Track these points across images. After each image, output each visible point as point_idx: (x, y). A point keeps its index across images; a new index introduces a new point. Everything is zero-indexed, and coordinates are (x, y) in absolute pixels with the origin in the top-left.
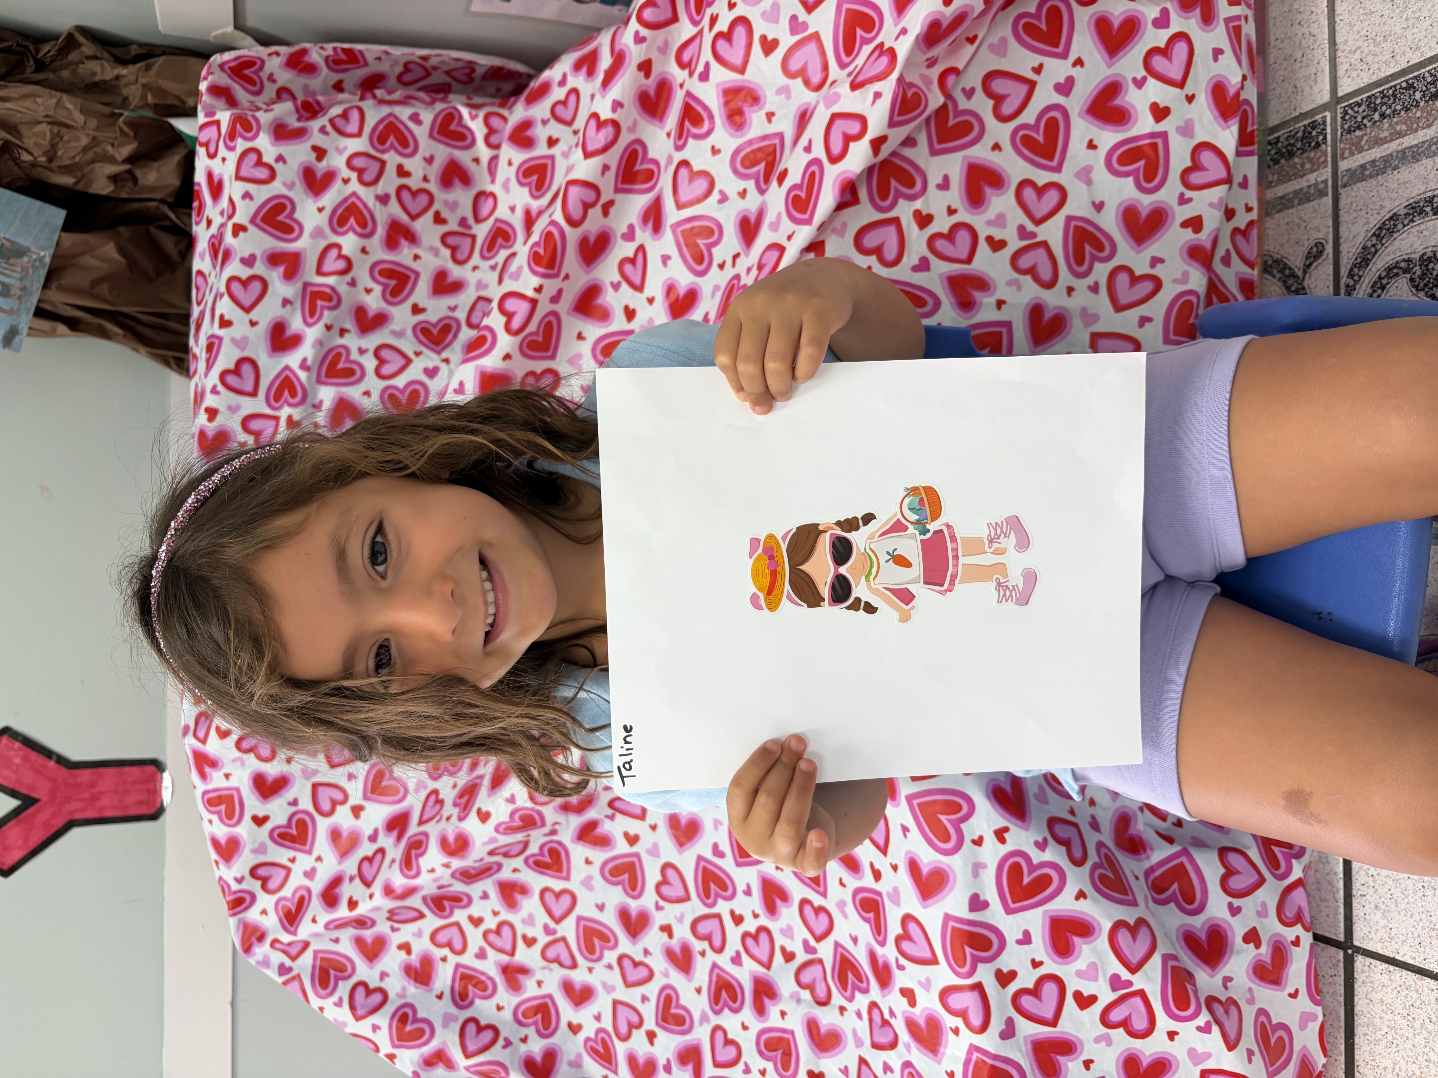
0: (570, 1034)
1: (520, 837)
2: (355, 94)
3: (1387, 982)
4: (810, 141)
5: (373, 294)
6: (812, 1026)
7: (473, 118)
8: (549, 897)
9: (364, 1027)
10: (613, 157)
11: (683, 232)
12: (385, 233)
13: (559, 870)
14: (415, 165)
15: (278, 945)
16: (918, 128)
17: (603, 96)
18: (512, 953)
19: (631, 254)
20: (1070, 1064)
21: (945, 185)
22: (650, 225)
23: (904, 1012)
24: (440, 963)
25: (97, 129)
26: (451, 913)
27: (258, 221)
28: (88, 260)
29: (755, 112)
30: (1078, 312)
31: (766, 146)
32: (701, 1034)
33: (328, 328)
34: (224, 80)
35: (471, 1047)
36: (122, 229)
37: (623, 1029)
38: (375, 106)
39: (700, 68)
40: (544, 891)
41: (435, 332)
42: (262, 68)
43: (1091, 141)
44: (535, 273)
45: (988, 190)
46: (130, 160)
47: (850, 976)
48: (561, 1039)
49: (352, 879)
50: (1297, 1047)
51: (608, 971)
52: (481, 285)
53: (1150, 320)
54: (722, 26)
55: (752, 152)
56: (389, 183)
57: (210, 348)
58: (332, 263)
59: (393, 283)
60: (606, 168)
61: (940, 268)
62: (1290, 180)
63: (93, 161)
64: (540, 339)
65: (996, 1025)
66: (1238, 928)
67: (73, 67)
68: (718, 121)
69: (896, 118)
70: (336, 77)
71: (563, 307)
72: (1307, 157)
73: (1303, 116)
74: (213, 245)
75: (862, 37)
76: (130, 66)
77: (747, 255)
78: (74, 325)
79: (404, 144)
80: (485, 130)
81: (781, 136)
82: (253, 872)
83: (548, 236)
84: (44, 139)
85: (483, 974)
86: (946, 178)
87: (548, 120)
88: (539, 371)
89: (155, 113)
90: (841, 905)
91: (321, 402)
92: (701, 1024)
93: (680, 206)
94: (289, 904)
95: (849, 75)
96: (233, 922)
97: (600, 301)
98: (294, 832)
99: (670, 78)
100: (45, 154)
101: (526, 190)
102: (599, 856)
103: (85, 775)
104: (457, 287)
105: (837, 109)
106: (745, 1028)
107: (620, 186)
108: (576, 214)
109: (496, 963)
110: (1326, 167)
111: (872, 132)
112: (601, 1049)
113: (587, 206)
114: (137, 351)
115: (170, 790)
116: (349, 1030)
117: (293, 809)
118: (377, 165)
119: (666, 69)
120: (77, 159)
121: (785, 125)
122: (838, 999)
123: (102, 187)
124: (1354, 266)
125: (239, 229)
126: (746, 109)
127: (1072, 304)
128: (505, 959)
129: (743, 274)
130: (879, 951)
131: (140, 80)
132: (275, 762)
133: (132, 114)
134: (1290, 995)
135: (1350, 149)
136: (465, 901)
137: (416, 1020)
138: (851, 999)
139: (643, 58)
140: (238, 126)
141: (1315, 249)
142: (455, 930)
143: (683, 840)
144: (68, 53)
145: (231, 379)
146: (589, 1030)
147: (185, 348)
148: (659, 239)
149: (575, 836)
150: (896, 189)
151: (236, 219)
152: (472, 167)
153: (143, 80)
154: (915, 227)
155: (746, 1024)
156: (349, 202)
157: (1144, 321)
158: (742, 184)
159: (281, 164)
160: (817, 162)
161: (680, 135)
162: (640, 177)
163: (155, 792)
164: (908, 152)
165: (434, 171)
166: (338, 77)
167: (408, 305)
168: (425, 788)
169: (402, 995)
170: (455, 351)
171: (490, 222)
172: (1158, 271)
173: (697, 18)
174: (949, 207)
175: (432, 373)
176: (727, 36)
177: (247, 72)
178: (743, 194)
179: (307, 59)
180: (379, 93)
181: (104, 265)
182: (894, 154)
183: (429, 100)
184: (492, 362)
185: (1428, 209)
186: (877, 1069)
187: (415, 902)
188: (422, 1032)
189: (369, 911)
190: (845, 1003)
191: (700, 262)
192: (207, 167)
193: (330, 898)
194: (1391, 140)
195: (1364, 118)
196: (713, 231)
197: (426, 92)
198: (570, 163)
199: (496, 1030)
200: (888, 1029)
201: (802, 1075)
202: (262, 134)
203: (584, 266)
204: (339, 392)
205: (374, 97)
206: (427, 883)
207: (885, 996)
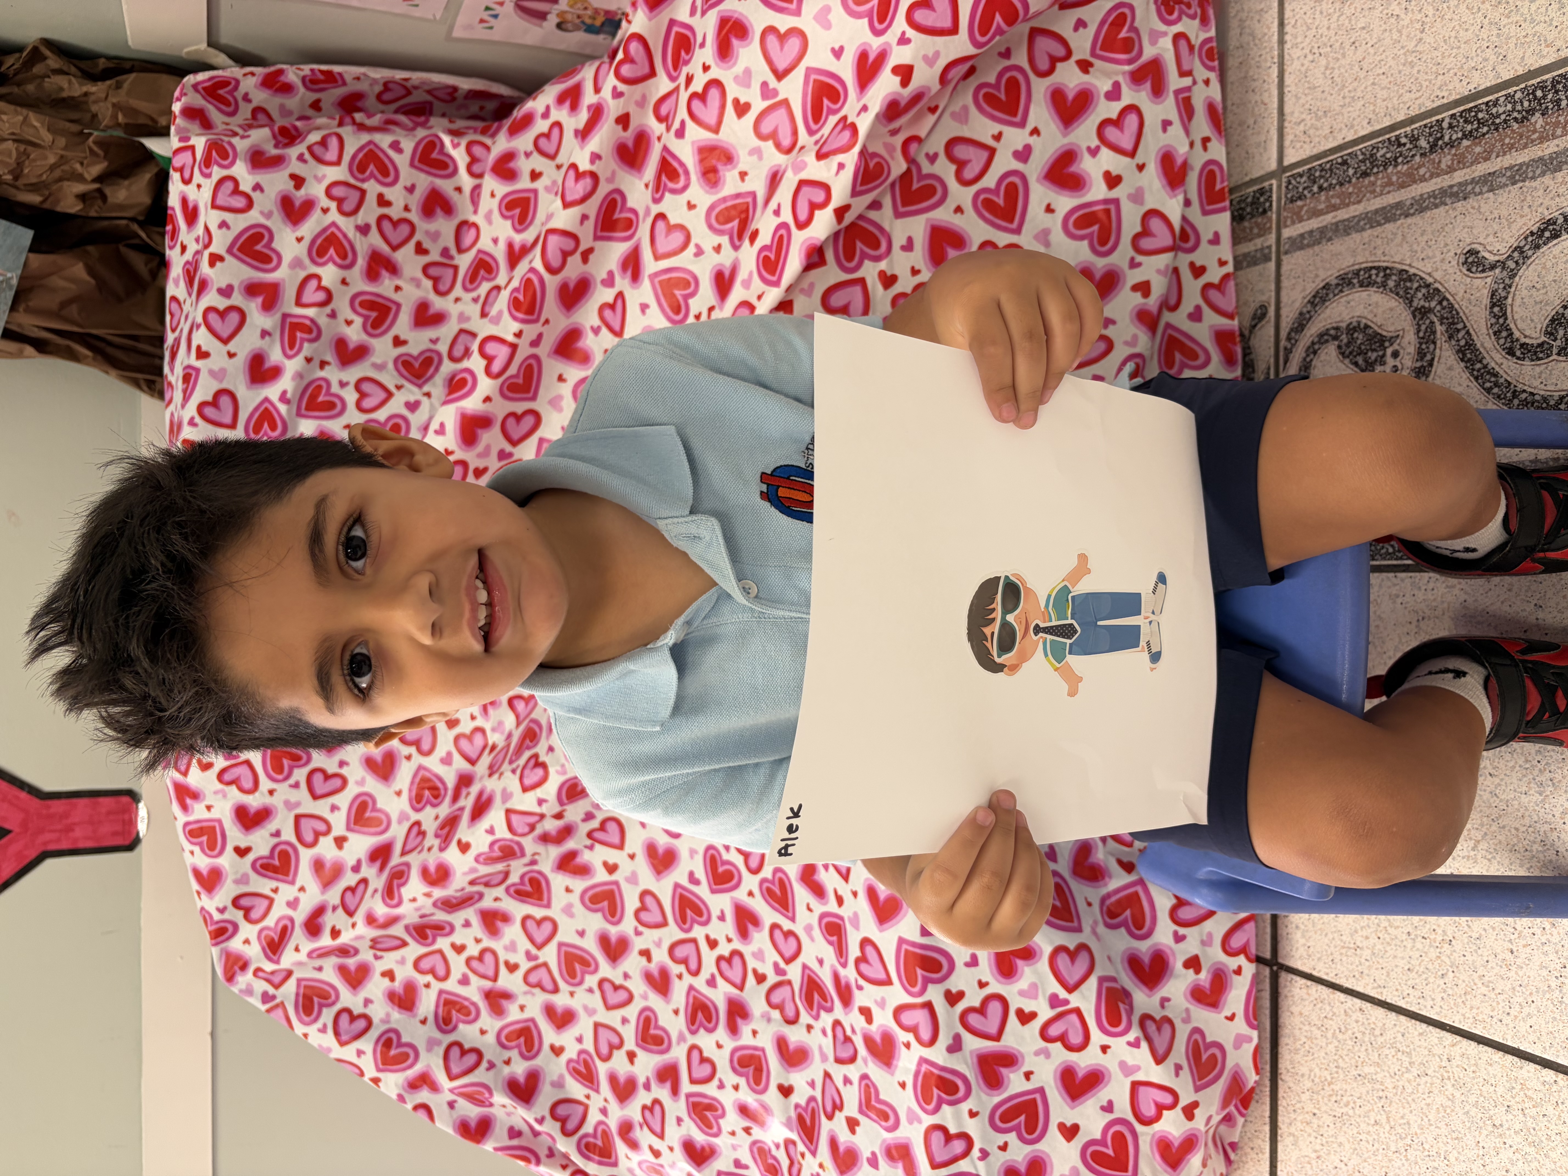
0: (552, 1055)
1: (500, 867)
2: (334, 119)
3: (1305, 996)
4: (779, 205)
5: (353, 326)
6: (781, 1044)
7: (455, 146)
8: (530, 924)
9: (348, 1053)
10: (592, 207)
11: (660, 282)
12: (365, 265)
13: (540, 898)
14: (396, 194)
15: (260, 974)
16: (883, 194)
17: (582, 148)
18: (495, 979)
19: (610, 300)
20: (1012, 1076)
21: (909, 246)
22: (629, 273)
23: (862, 1028)
24: (424, 990)
25: (65, 148)
26: (434, 942)
27: (235, 250)
28: (56, 281)
29: (729, 170)
31: (740, 204)
32: (678, 1053)
33: (309, 360)
34: (198, 101)
35: (455, 1070)
36: (91, 248)
37: (604, 1050)
38: (354, 133)
39: (676, 125)
40: (525, 919)
41: (417, 365)
42: (236, 88)
43: (1048, 206)
44: (515, 318)
45: (949, 250)
46: (99, 179)
47: (816, 996)
48: (544, 1060)
49: (335, 908)
50: (1229, 1063)
51: (589, 995)
52: (462, 318)
53: (1101, 378)
54: (697, 86)
55: (727, 209)
56: (370, 213)
57: (186, 378)
58: (311, 294)
59: (374, 314)
60: (584, 217)
62: (1240, 243)
63: (60, 180)
64: (520, 381)
65: (944, 1039)
66: (1180, 954)
67: (38, 81)
68: (694, 177)
69: (858, 188)
70: (313, 96)
71: (543, 351)
72: (1258, 221)
73: (1253, 182)
74: (188, 271)
75: (828, 108)
76: (99, 83)
77: (721, 309)
78: (42, 347)
79: (385, 172)
80: (467, 159)
81: (753, 195)
82: (236, 902)
83: (527, 283)
84: (10, 156)
85: (466, 999)
86: (910, 240)
87: (531, 153)
88: (519, 412)
89: (126, 133)
90: (808, 929)
93: (657, 257)
94: (272, 934)
95: (816, 143)
96: (215, 951)
97: (580, 344)
98: (276, 862)
99: (649, 131)
100: (10, 172)
101: (509, 223)
102: (579, 885)
103: (58, 806)
104: (439, 319)
105: (804, 175)
106: (719, 1046)
107: (599, 234)
108: (555, 262)
109: (479, 988)
110: (1270, 233)
111: (837, 201)
112: (583, 1070)
113: (566, 255)
114: (107, 373)
115: (146, 821)
116: (333, 1055)
117: (275, 840)
118: (356, 195)
119: (645, 122)
120: (44, 177)
121: (757, 184)
122: (805, 1018)
123: (70, 205)
124: (1292, 329)
125: (215, 259)
126: (720, 167)
128: (487, 984)
130: (843, 973)
131: (110, 98)
132: (257, 794)
133: (102, 134)
134: (1227, 1018)
135: (1292, 217)
136: (448, 929)
137: (400, 1045)
138: (817, 1017)
139: (620, 112)
140: (214, 153)
141: (1259, 311)
142: (438, 957)
143: (661, 868)
144: (33, 66)
145: (209, 411)
146: (571, 1052)
147: (160, 374)
148: (638, 288)
149: (556, 865)
150: (862, 251)
151: (213, 249)
152: (454, 196)
153: (114, 100)
154: (880, 287)
155: (721, 1042)
156: (328, 232)
157: (1096, 379)
158: (717, 239)
159: (258, 193)
160: (784, 225)
161: (657, 189)
162: (621, 225)
163: (131, 823)
164: (873, 215)
165: (416, 200)
166: (315, 96)
167: (388, 338)
168: (408, 819)
169: (386, 1021)
170: (437, 386)
171: (473, 253)
172: (1111, 332)
173: (674, 74)
174: (913, 268)
175: (412, 407)
176: (701, 97)
177: (221, 92)
179: (283, 78)
180: (359, 117)
181: (73, 286)
182: (861, 217)
183: (410, 124)
184: (472, 404)
185: (1355, 281)
186: (839, 1082)
187: (398, 930)
188: (406, 1056)
189: (352, 940)
190: (811, 1021)
191: (677, 310)
192: (181, 192)
193: (313, 927)
194: (1328, 213)
195: (1304, 189)
196: (690, 283)
197: (406, 113)
198: (551, 209)
199: (479, 1054)
200: (849, 1045)
201: (773, 1089)
202: (238, 162)
203: (564, 311)
204: (319, 425)
205: (354, 122)
206: (409, 912)
207: (846, 1014)
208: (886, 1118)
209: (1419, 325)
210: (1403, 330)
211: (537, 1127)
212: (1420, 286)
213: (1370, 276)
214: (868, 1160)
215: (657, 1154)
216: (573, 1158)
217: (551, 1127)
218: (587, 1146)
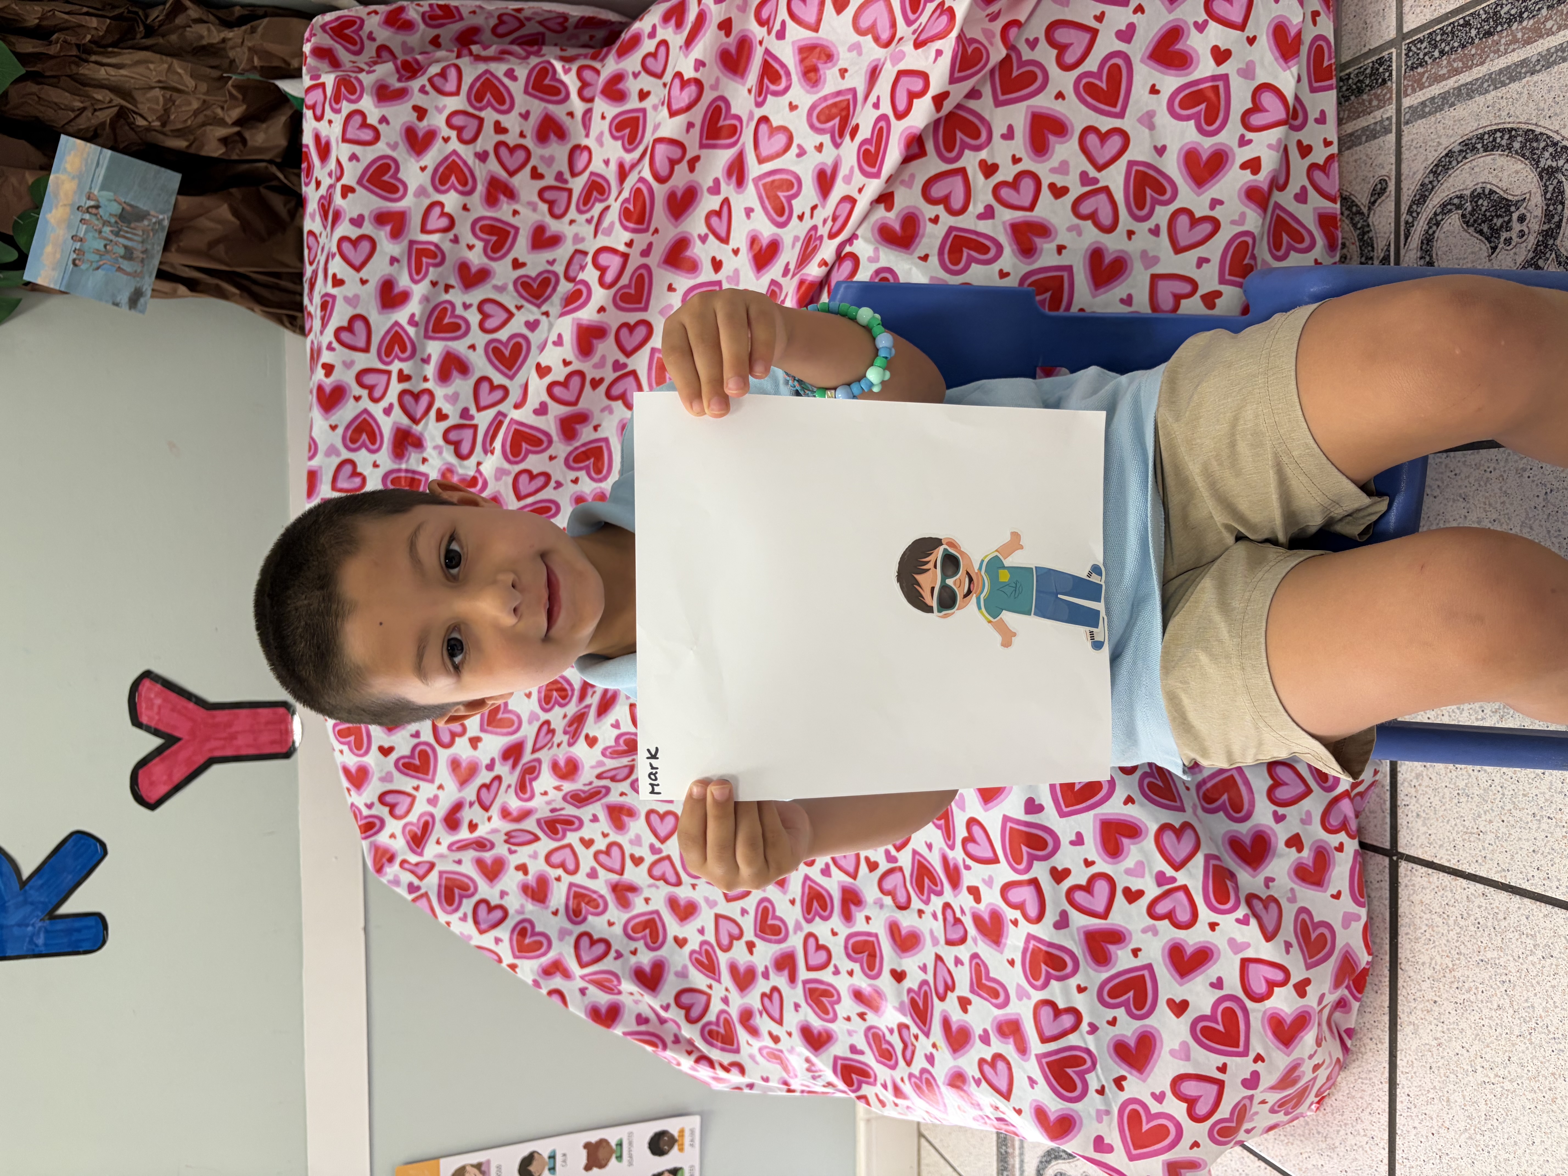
0: (676, 947)
1: (625, 761)
2: (452, 51)
4: (878, 98)
5: (475, 250)
6: (894, 929)
7: (567, 71)
8: (654, 819)
9: (487, 940)
10: (697, 114)
11: (764, 185)
12: (484, 190)
14: (511, 121)
15: (406, 866)
16: (982, 81)
17: (686, 56)
18: (621, 873)
19: (717, 207)
20: (1119, 953)
21: (1009, 135)
22: (734, 179)
23: (971, 908)
24: (555, 883)
25: (207, 93)
26: (564, 836)
27: (365, 182)
28: (204, 222)
29: (829, 68)
30: (1138, 255)
31: (841, 101)
32: (795, 942)
33: (434, 284)
34: (326, 41)
35: (586, 958)
36: (234, 190)
37: (725, 941)
38: (471, 63)
39: (777, 26)
40: (649, 814)
41: (535, 286)
42: (361, 27)
43: (1153, 86)
44: (626, 228)
45: (1052, 138)
46: (239, 122)
47: (926, 880)
48: (668, 951)
49: (471, 804)
50: (1340, 944)
52: (577, 239)
53: (1207, 260)
55: (827, 107)
56: (487, 140)
57: (324, 306)
58: (436, 221)
59: (494, 238)
60: (690, 125)
61: (1006, 215)
62: (1359, 117)
63: (204, 124)
64: (632, 291)
65: (1051, 916)
66: (1281, 834)
67: (180, 31)
68: (795, 78)
69: (957, 75)
70: (432, 32)
71: (653, 260)
72: (1375, 94)
73: (1372, 52)
74: (323, 205)
76: (236, 29)
77: (823, 207)
78: (193, 286)
79: (501, 100)
80: (579, 84)
81: (854, 91)
82: (382, 798)
83: (637, 192)
84: (158, 104)
85: (595, 892)
86: (1010, 128)
87: (639, 73)
88: (632, 322)
89: (261, 76)
91: (429, 356)
92: (795, 933)
93: (761, 161)
94: (415, 829)
95: (914, 32)
96: (365, 844)
97: (688, 253)
98: (417, 762)
99: (750, 35)
100: (159, 118)
101: (619, 143)
103: (221, 715)
104: (555, 241)
105: (902, 66)
106: (834, 934)
107: (704, 141)
108: (663, 171)
109: (606, 881)
110: (1390, 104)
111: (935, 89)
112: (705, 961)
113: (673, 163)
114: (252, 310)
115: (300, 732)
116: (474, 942)
117: (416, 741)
118: (475, 123)
119: (747, 27)
120: (189, 122)
121: (857, 80)
122: (916, 903)
123: (213, 149)
124: (1413, 202)
125: (347, 190)
126: (820, 66)
127: (1132, 248)
128: (615, 877)
129: (820, 225)
130: (951, 854)
131: (245, 43)
133: (239, 77)
134: (1333, 896)
135: (1412, 86)
136: (577, 823)
137: (534, 934)
138: (927, 902)
139: (722, 18)
140: (343, 89)
141: (1379, 186)
142: (567, 851)
144: (175, 17)
145: (345, 336)
146: (693, 944)
147: (300, 307)
148: (742, 192)
150: (962, 140)
151: (344, 181)
152: (566, 121)
153: (250, 44)
154: (980, 177)
155: (835, 930)
156: (450, 161)
157: (1202, 262)
158: (818, 139)
159: (384, 124)
160: (884, 117)
161: (760, 92)
162: (724, 132)
163: (287, 733)
164: (972, 104)
165: (530, 127)
166: (434, 32)
167: (508, 260)
168: (538, 719)
169: (520, 912)
170: (554, 305)
171: (586, 175)
172: (1217, 213)
174: (1014, 156)
175: (532, 326)
177: (347, 31)
178: (820, 148)
179: (404, 16)
180: (475, 48)
181: (219, 227)
182: (959, 106)
183: (523, 53)
184: (587, 314)
185: (1479, 146)
186: (950, 963)
187: (530, 824)
188: (540, 944)
189: (489, 833)
190: (922, 906)
191: (781, 214)
192: (315, 129)
193: (452, 821)
194: (1449, 77)
195: (1425, 55)
196: (793, 184)
197: (519, 44)
198: (658, 119)
199: (608, 944)
200: (960, 926)
201: (886, 974)
202: (365, 96)
203: (673, 220)
204: (446, 346)
205: (471, 53)
206: (540, 806)
207: (955, 896)
208: (996, 995)
209: (1546, 186)
210: (1530, 192)
211: (663, 1014)
212: (1547, 145)
213: (1495, 140)
214: (980, 1037)
215: (776, 1039)
216: (697, 1044)
217: (675, 1014)
218: (711, 1033)
